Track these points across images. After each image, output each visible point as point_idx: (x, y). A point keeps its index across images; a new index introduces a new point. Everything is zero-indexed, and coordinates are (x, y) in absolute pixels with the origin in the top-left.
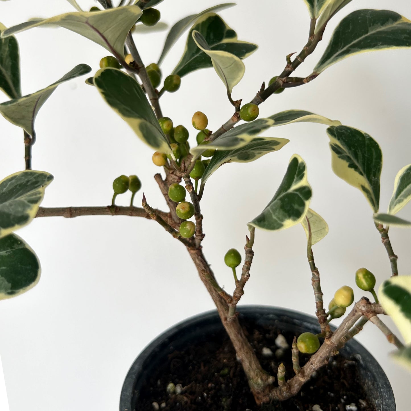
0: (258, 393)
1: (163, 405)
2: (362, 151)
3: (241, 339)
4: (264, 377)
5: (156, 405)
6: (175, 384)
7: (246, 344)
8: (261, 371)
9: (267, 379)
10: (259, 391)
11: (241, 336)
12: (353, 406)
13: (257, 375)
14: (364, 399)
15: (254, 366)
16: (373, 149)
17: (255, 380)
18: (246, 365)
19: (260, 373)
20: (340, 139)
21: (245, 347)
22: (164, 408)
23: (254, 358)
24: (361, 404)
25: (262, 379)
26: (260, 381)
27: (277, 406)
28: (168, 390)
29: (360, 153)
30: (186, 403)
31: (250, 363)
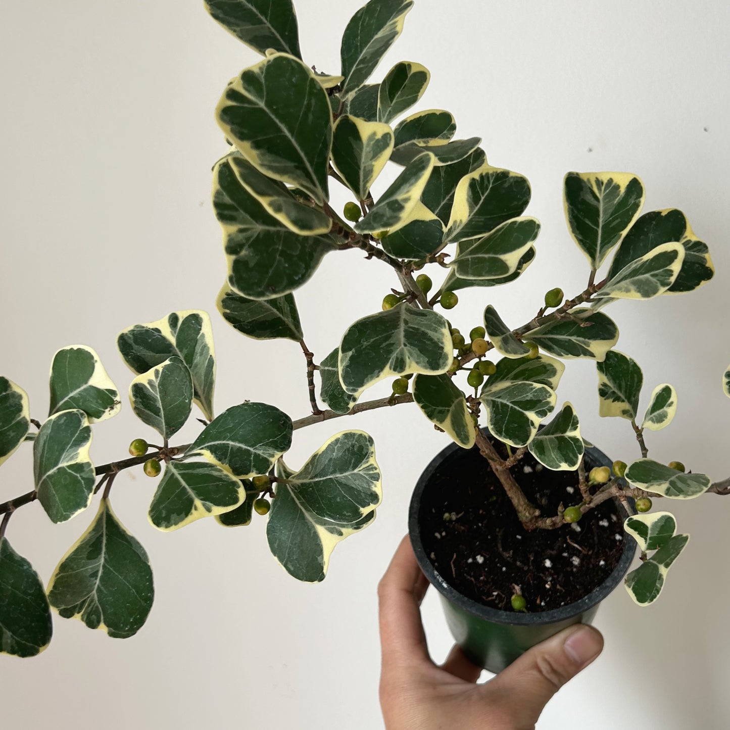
0: (526, 522)
1: (444, 534)
2: (625, 380)
3: (510, 482)
4: (531, 511)
5: (437, 535)
6: (450, 513)
7: (515, 485)
8: (528, 505)
9: (534, 513)
10: (527, 521)
11: (510, 479)
12: (605, 522)
13: (525, 510)
14: (615, 514)
15: (522, 503)
16: (636, 376)
17: (523, 513)
18: (515, 501)
19: (528, 508)
20: (608, 374)
21: (514, 488)
22: (445, 536)
23: (521, 494)
24: (612, 519)
25: (529, 513)
26: (527, 514)
27: (543, 534)
28: (444, 519)
29: (623, 384)
30: (463, 531)
31: (519, 500)
